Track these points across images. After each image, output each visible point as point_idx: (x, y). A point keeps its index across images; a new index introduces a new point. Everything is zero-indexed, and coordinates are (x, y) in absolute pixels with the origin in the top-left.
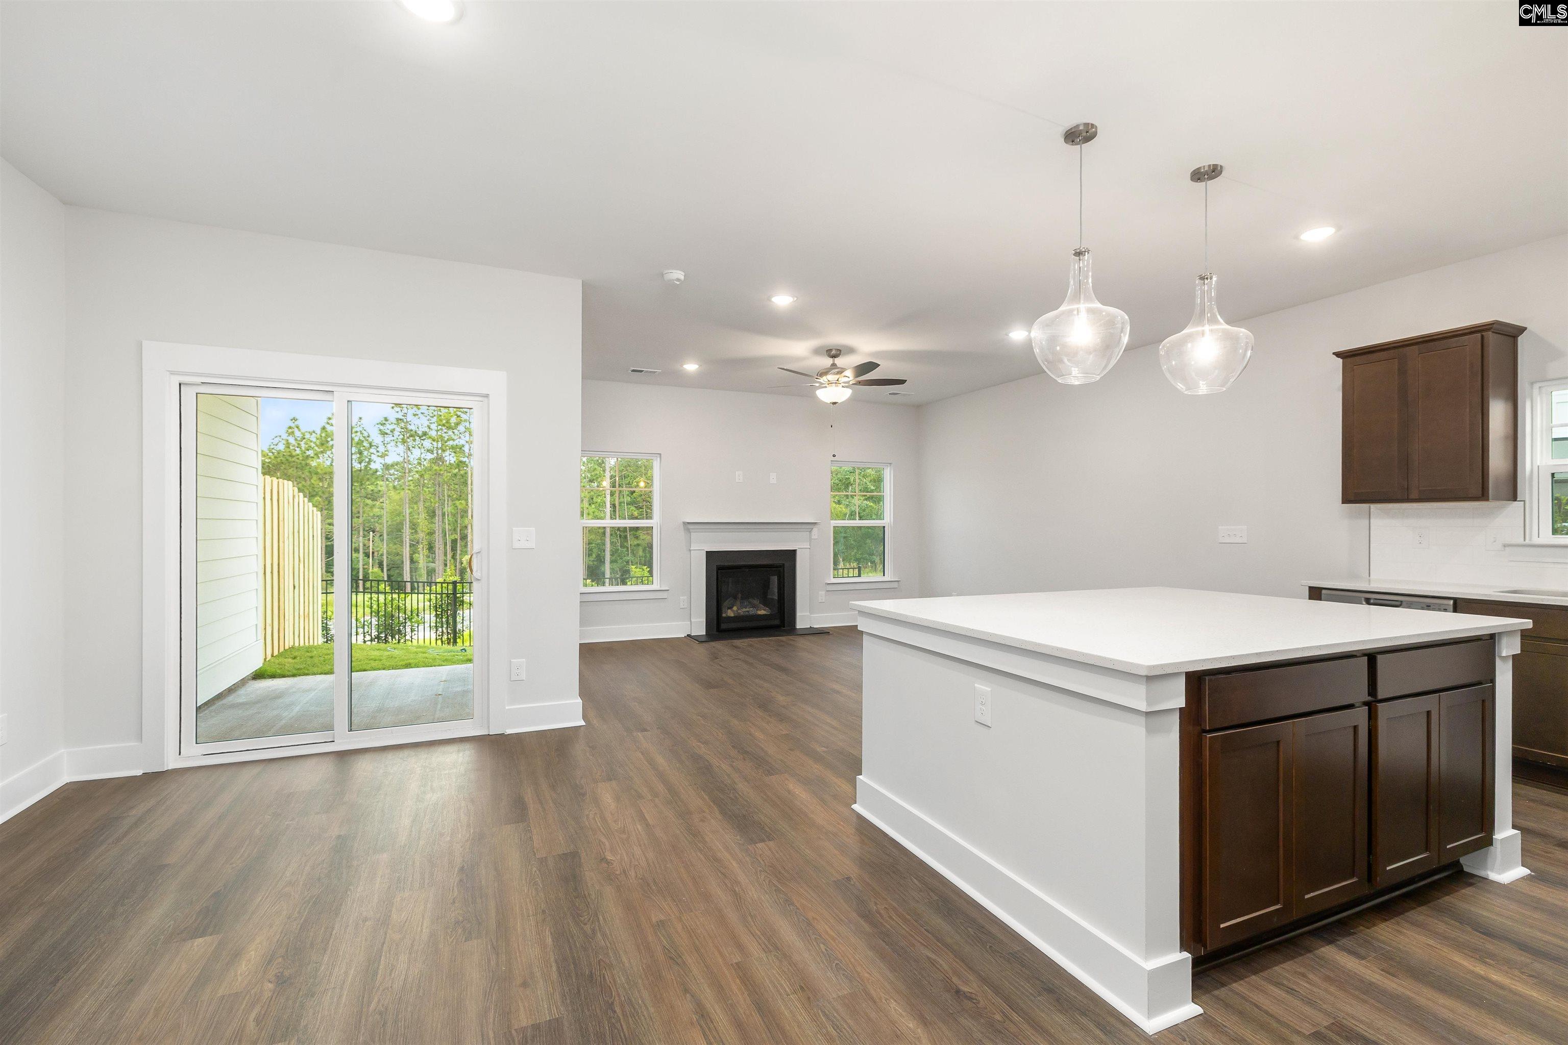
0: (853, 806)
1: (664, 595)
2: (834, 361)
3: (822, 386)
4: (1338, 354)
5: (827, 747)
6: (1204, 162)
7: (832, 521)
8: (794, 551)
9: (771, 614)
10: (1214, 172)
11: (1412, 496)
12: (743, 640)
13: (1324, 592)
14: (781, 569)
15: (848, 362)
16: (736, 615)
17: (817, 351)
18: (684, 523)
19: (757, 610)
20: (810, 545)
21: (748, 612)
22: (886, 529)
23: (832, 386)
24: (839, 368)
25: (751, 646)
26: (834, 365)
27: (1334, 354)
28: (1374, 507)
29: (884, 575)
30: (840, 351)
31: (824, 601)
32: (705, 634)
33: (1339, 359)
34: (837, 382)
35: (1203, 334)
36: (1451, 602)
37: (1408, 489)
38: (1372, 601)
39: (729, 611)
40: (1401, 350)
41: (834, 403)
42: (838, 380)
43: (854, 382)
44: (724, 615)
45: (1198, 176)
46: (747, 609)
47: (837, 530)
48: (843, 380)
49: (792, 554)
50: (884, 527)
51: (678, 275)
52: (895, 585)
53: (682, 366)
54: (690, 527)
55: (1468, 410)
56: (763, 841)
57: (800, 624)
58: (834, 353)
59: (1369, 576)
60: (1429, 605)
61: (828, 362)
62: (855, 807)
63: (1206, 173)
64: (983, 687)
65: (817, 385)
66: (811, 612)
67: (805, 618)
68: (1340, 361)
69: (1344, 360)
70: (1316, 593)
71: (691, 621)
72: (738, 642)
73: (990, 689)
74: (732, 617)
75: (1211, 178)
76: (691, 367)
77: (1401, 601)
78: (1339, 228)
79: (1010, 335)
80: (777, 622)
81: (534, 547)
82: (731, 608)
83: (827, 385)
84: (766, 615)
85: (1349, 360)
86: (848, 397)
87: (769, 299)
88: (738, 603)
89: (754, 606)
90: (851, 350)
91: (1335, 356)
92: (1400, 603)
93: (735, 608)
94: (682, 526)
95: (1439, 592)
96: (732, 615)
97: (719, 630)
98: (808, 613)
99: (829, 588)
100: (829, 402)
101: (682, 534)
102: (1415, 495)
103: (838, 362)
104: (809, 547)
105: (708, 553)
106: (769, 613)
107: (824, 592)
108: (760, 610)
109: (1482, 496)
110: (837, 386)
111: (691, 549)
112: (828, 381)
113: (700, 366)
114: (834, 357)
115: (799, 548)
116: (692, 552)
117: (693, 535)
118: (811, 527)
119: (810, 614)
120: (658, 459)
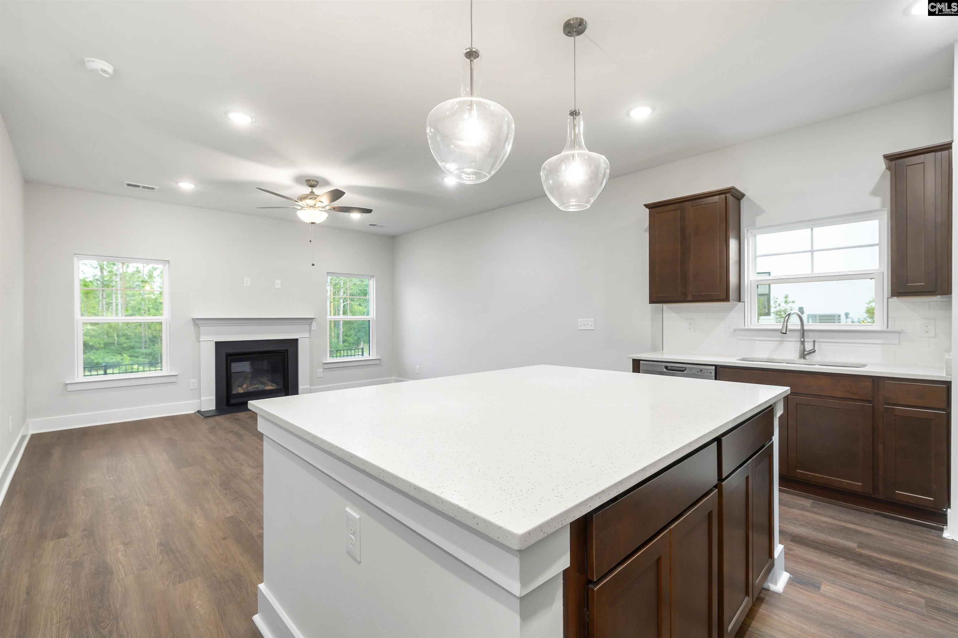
0: (253, 618)
1: (174, 379)
2: (312, 189)
3: (302, 208)
4: (646, 206)
8: (296, 340)
9: (277, 389)
11: (688, 299)
13: (641, 362)
14: (286, 354)
15: (323, 190)
16: (245, 391)
17: (299, 180)
18: (194, 320)
19: (265, 386)
20: (310, 335)
21: (257, 388)
23: (310, 209)
24: (316, 195)
26: (312, 193)
27: (644, 205)
28: (665, 306)
29: (368, 356)
30: (318, 182)
31: (322, 376)
32: (214, 408)
33: (647, 209)
34: (314, 206)
36: (714, 367)
37: (686, 294)
38: (669, 368)
39: (239, 388)
40: (681, 204)
41: (313, 223)
42: (315, 205)
43: (330, 208)
44: (234, 392)
46: (256, 386)
48: (318, 204)
49: (295, 342)
50: (369, 321)
51: (103, 65)
52: (378, 362)
53: (177, 184)
54: (197, 322)
55: (718, 243)
58: (312, 183)
59: (663, 350)
60: (701, 369)
61: (308, 190)
65: (299, 208)
67: (306, 390)
68: (647, 210)
69: (650, 210)
70: (637, 366)
71: (201, 400)
74: (238, 393)
76: (187, 186)
77: (686, 368)
78: (653, 108)
82: (241, 386)
83: (306, 208)
84: (271, 389)
85: (652, 210)
86: (325, 219)
88: (248, 382)
89: (262, 383)
90: (326, 183)
91: (645, 207)
92: (685, 369)
93: (245, 386)
94: (191, 322)
95: (707, 361)
96: (242, 391)
97: (229, 404)
98: (309, 387)
99: (326, 366)
100: (309, 223)
101: (191, 328)
102: (690, 298)
103: (315, 190)
104: (309, 336)
105: (217, 343)
106: (275, 388)
107: (322, 370)
108: (268, 386)
109: (726, 299)
110: (315, 209)
111: (200, 340)
112: (306, 205)
113: (196, 185)
114: (312, 186)
115: (300, 338)
116: (201, 342)
117: (202, 329)
118: (310, 321)
119: (310, 387)
120: (167, 265)
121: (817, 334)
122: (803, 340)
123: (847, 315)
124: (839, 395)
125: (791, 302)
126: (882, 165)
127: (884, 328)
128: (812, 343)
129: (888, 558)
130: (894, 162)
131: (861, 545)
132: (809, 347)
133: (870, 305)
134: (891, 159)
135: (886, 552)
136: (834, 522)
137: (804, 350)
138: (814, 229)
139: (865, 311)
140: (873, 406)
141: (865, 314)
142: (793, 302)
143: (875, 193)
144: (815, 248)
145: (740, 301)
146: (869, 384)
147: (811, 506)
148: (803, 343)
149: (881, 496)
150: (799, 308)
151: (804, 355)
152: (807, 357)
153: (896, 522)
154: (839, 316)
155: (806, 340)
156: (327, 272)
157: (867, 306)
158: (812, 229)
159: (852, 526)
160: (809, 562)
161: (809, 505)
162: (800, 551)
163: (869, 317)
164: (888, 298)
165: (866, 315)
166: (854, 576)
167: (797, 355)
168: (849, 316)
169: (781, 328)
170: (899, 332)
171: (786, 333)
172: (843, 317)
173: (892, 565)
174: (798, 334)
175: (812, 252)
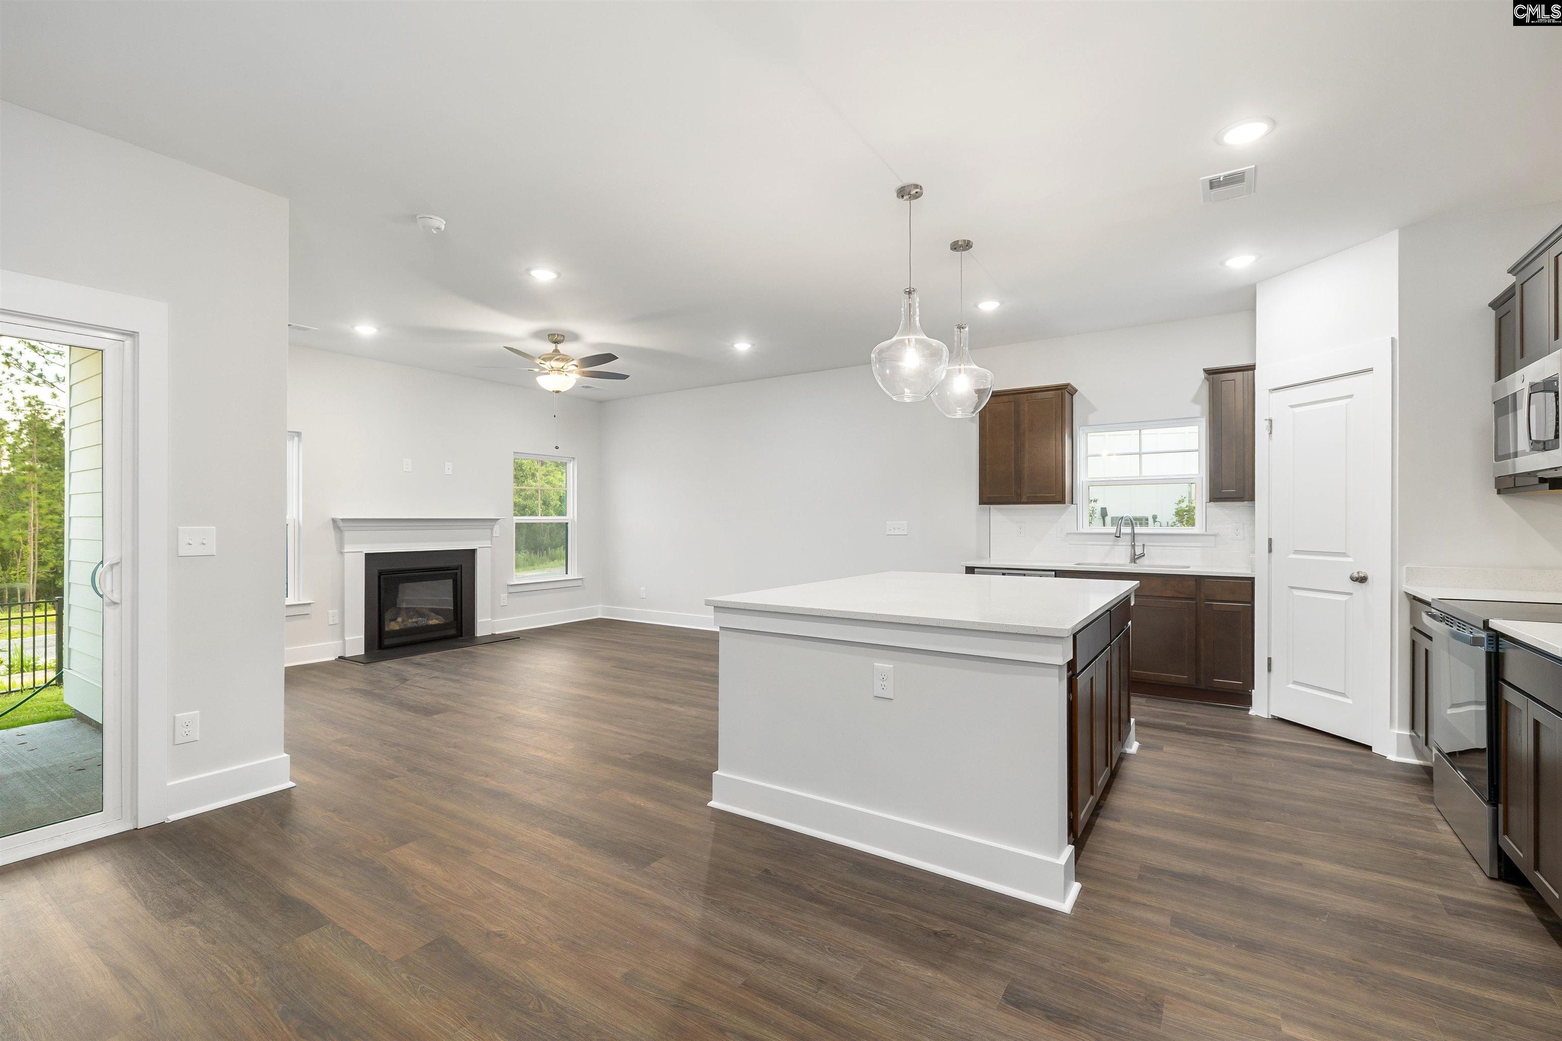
0: (708, 805)
1: (310, 610)
2: (556, 347)
3: (543, 372)
4: (978, 392)
5: (630, 754)
6: (961, 237)
7: (515, 518)
8: (473, 552)
9: (445, 624)
10: (967, 245)
11: (1023, 501)
12: (425, 655)
13: (976, 570)
14: (458, 571)
15: (573, 349)
16: (402, 627)
17: (538, 335)
18: (335, 521)
19: (428, 620)
20: (491, 544)
21: (416, 622)
22: (569, 525)
23: (555, 373)
24: (561, 355)
25: (437, 661)
26: (556, 351)
28: (992, 507)
29: (567, 573)
30: (563, 336)
31: (506, 604)
32: (363, 653)
34: (561, 370)
35: (960, 370)
36: (1053, 573)
37: (1020, 495)
38: (1006, 575)
39: (393, 623)
40: (1015, 396)
41: (557, 392)
42: (562, 368)
43: (583, 373)
44: (387, 629)
45: (955, 246)
46: (414, 620)
47: (519, 526)
49: (470, 554)
50: (567, 523)
51: (441, 223)
52: (577, 583)
53: (353, 327)
54: (340, 524)
56: (655, 860)
57: (481, 631)
58: (556, 338)
59: (990, 556)
61: (550, 347)
62: (710, 804)
63: (961, 246)
64: (884, 665)
65: (537, 370)
66: (493, 618)
67: (485, 625)
70: (970, 570)
71: (344, 640)
72: (417, 658)
73: (892, 666)
74: (397, 630)
75: (964, 250)
76: (366, 330)
77: (1024, 574)
78: (1002, 303)
79: (735, 346)
80: (453, 632)
81: (215, 554)
82: (395, 620)
83: (550, 372)
84: (438, 625)
86: (572, 386)
87: (528, 270)
88: (402, 613)
89: (423, 616)
90: (575, 337)
91: (975, 392)
93: (400, 619)
94: (331, 524)
95: (1045, 567)
96: (397, 627)
97: (381, 647)
98: (490, 619)
99: (512, 590)
100: (551, 390)
101: (331, 534)
102: (1024, 499)
103: (560, 347)
104: (490, 546)
105: (368, 556)
106: (442, 623)
107: (506, 595)
108: (432, 620)
109: (1062, 501)
110: (561, 374)
111: (345, 551)
112: (551, 367)
113: (379, 329)
114: (556, 342)
115: (479, 547)
116: (345, 554)
117: (347, 535)
118: (492, 524)
119: (492, 619)
120: (296, 439)
121: (1146, 538)
122: (1133, 544)
123: (1155, 517)
124: (1169, 595)
125: (1092, 501)
126: (1202, 375)
127: (1203, 531)
128: (1142, 547)
129: (1209, 729)
130: (1212, 376)
131: (1188, 723)
132: (1139, 551)
133: (1180, 505)
134: (1211, 373)
135: (1207, 726)
136: (1166, 711)
137: (1135, 555)
138: (1143, 431)
139: (1174, 514)
140: (1196, 603)
141: (1174, 516)
142: (1095, 501)
143: (1195, 400)
144: (1143, 450)
145: (1072, 504)
146: (1193, 583)
147: (1146, 702)
148: (1133, 546)
149: (1203, 686)
150: (1101, 508)
151: (1134, 559)
152: (1137, 561)
153: (1214, 708)
154: (1147, 520)
155: (1136, 544)
156: (514, 452)
157: (1177, 507)
158: (1140, 431)
159: (1181, 713)
160: (1152, 736)
161: (1144, 701)
162: (1143, 730)
163: (1179, 521)
164: (1206, 503)
165: (1175, 519)
166: (1186, 741)
167: (1128, 560)
168: (1157, 520)
169: (1115, 532)
170: (1215, 535)
171: (1119, 537)
172: (1151, 521)
173: (1213, 733)
174: (1129, 538)
175: (1140, 454)
